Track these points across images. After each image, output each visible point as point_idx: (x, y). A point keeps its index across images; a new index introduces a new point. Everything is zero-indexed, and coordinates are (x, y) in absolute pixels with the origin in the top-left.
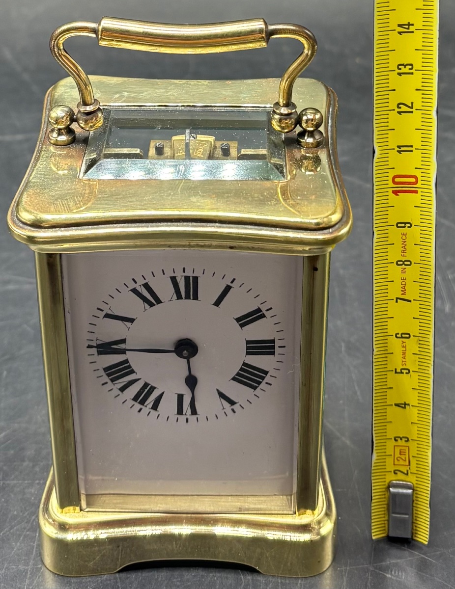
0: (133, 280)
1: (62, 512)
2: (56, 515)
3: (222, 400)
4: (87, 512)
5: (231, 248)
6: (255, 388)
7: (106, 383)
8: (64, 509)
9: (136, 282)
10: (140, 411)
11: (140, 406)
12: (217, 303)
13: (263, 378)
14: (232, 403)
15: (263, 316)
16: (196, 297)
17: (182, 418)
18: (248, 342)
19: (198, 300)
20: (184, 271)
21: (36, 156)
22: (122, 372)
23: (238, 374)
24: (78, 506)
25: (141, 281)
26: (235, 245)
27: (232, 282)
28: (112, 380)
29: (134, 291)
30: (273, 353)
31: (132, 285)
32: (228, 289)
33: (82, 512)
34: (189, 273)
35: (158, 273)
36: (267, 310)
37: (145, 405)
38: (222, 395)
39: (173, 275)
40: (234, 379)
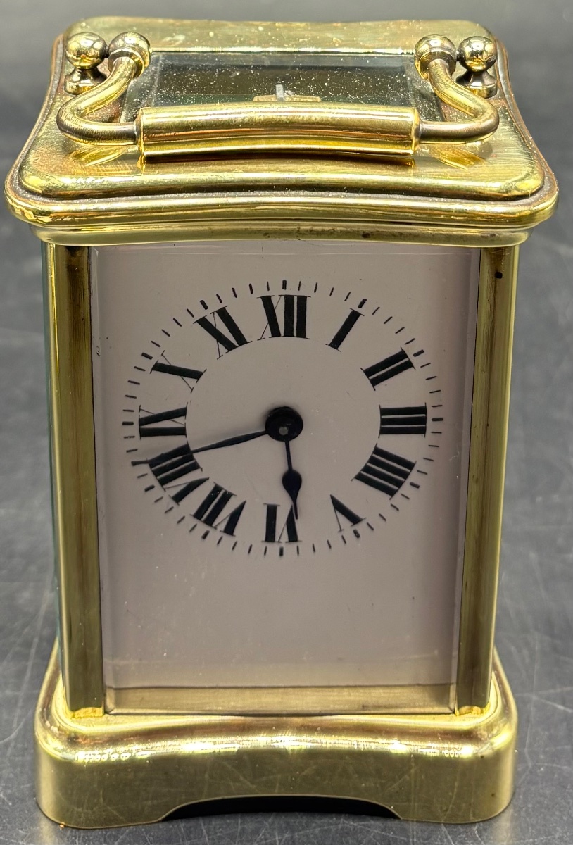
0: (202, 302)
1: (74, 717)
2: (63, 721)
3: (339, 515)
4: (115, 715)
5: (366, 236)
6: (391, 493)
7: (152, 487)
8: (77, 712)
9: (206, 307)
10: (205, 536)
11: (206, 528)
12: (336, 343)
13: (406, 475)
14: (355, 520)
15: (409, 365)
16: (302, 334)
17: (273, 548)
18: (384, 412)
19: (304, 337)
20: (284, 287)
21: (45, 112)
22: (179, 468)
23: (366, 469)
24: (100, 707)
25: (214, 306)
26: (372, 230)
27: (361, 306)
28: (163, 482)
29: (203, 322)
30: (422, 431)
31: (200, 313)
32: (354, 316)
33: (106, 715)
34: (292, 290)
35: (243, 291)
36: (416, 355)
37: (214, 525)
38: (339, 507)
39: (267, 294)
40: (359, 477)
